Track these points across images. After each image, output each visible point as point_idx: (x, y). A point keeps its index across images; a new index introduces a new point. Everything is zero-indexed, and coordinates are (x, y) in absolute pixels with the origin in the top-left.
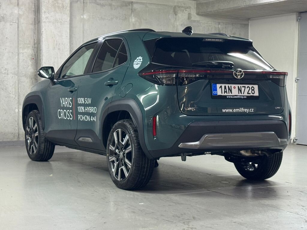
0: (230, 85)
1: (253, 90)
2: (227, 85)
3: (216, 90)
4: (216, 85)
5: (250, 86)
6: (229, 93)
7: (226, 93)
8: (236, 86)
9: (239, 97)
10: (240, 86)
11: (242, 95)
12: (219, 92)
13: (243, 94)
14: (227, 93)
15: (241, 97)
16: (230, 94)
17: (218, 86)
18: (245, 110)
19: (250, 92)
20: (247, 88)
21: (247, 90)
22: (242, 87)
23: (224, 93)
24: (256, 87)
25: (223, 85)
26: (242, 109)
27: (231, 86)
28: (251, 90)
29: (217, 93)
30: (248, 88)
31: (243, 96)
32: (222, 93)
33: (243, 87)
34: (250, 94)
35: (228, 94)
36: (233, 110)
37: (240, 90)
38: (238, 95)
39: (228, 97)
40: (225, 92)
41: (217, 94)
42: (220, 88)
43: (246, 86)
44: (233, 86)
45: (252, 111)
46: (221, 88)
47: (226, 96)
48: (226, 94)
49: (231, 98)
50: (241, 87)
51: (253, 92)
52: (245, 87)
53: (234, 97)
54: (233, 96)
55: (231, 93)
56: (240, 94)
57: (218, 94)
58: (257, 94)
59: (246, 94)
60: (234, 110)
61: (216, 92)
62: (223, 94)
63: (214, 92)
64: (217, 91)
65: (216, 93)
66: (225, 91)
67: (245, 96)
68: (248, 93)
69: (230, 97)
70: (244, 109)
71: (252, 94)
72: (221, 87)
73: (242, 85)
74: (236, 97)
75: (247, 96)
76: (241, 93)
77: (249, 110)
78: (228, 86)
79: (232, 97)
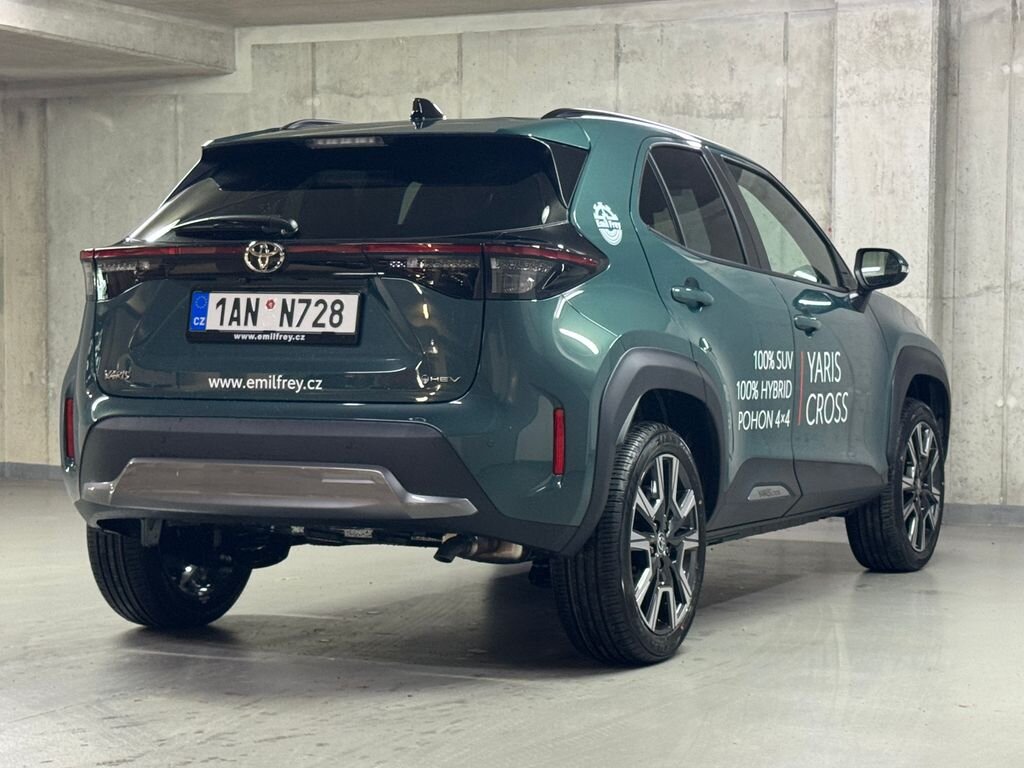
0: (253, 297)
1: (339, 313)
2: (243, 297)
3: (204, 313)
4: (208, 297)
5: (329, 298)
6: (246, 324)
7: (235, 323)
8: (278, 298)
9: (277, 337)
10: (289, 297)
11: (294, 329)
12: (213, 321)
13: (298, 325)
14: (239, 324)
15: (285, 337)
16: (250, 327)
17: (214, 298)
18: (289, 384)
19: (325, 319)
20: (317, 305)
21: (314, 312)
22: (297, 301)
23: (230, 324)
24: (351, 302)
25: (230, 298)
26: (279, 380)
27: (258, 300)
28: (329, 311)
29: (205, 322)
30: (321, 306)
31: (294, 334)
32: (222, 324)
33: (301, 301)
34: (323, 325)
35: (242, 328)
36: (244, 383)
37: (287, 313)
38: (274, 332)
39: (237, 337)
40: (232, 319)
41: (204, 327)
42: (218, 305)
43: (314, 298)
44: (264, 298)
45: (317, 388)
46: (221, 307)
47: (231, 334)
48: (234, 327)
49: (248, 341)
50: (293, 301)
51: (336, 319)
52: (308, 302)
53: (260, 337)
54: (256, 333)
55: (255, 323)
56: (286, 328)
57: (208, 328)
58: (349, 326)
59: (307, 327)
60: (248, 383)
61: (203, 319)
62: (226, 327)
63: (197, 321)
64: (205, 315)
65: (201, 324)
66: (235, 315)
67: (301, 334)
68: (315, 324)
69: (244, 337)
70: (284, 381)
71: (329, 329)
72: (222, 302)
73: (297, 297)
74: (266, 337)
75: (308, 335)
76: (290, 324)
77: (305, 384)
78: (249, 300)
79: (252, 337)
